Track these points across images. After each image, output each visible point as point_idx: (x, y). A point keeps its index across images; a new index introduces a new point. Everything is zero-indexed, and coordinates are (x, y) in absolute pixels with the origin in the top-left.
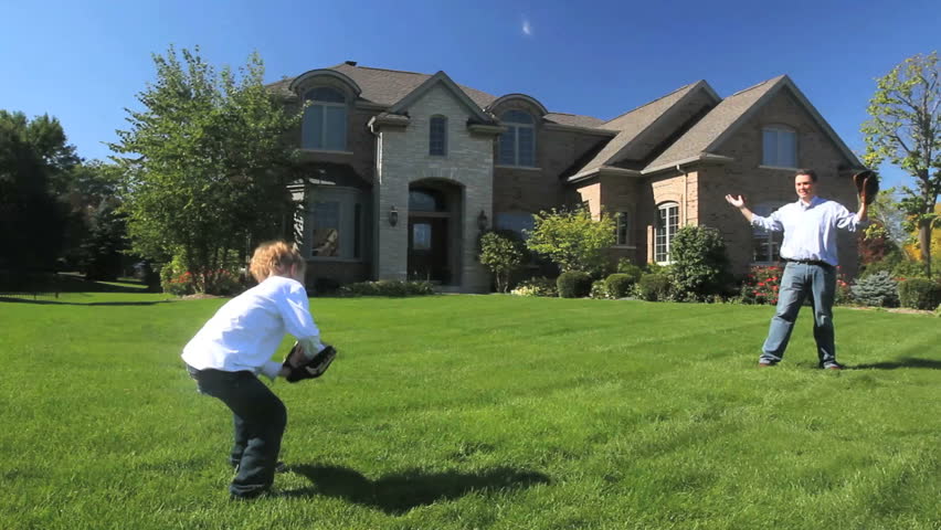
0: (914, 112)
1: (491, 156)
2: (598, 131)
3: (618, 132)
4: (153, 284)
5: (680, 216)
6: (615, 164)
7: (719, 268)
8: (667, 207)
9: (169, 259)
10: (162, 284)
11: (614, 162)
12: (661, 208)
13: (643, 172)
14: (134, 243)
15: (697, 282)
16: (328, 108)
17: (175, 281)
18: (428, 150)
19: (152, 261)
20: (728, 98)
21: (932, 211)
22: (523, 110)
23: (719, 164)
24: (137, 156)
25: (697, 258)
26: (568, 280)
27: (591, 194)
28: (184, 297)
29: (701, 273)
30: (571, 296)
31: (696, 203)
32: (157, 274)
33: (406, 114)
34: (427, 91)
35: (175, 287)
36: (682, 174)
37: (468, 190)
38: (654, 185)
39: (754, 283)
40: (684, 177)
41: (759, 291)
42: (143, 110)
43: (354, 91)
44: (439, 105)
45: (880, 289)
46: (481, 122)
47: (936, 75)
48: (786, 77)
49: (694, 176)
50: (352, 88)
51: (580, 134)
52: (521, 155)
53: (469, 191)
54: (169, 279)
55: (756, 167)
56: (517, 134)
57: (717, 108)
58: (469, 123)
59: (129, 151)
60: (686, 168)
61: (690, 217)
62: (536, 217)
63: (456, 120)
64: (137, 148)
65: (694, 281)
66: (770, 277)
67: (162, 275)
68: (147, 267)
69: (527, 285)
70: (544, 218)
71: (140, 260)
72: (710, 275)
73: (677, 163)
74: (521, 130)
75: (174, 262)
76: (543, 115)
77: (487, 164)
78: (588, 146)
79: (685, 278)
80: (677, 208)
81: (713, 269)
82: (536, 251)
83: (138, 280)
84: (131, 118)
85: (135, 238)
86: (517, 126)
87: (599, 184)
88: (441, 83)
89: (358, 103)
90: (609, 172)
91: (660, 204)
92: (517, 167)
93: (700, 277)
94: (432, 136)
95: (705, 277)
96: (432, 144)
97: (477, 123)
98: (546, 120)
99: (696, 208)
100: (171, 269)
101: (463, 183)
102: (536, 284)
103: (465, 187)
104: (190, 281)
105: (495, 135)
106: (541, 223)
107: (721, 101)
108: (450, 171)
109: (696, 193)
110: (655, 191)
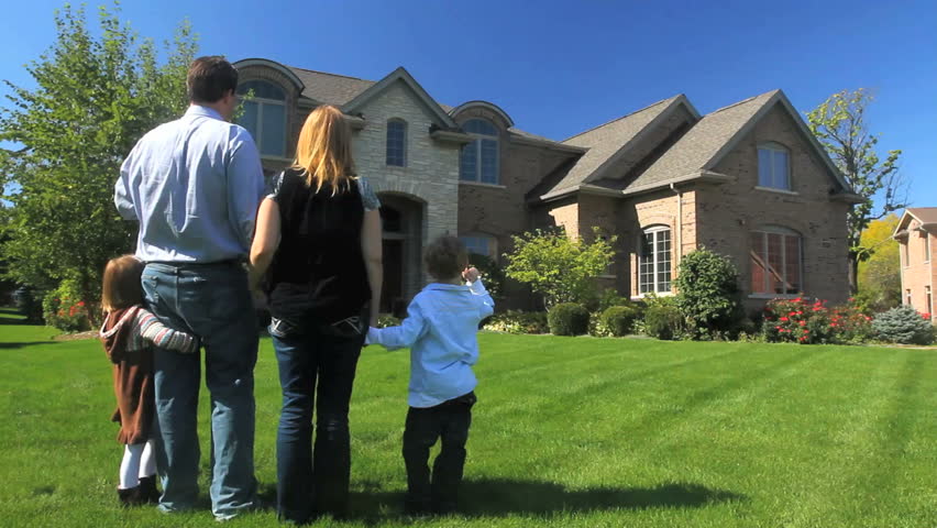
0: (841, 147)
1: (457, 169)
2: (566, 147)
3: (588, 149)
4: (33, 315)
5: (672, 241)
6: (595, 182)
7: (736, 301)
8: (654, 231)
9: (55, 284)
10: (45, 315)
11: (592, 180)
12: (646, 232)
13: (625, 192)
14: (12, 265)
15: (714, 316)
16: (265, 105)
17: (62, 314)
18: (384, 159)
19: (34, 288)
20: (710, 116)
21: (857, 244)
22: (487, 120)
23: (716, 183)
24: (19, 146)
25: (712, 288)
26: (563, 314)
27: (567, 216)
28: (76, 335)
29: (718, 306)
30: (566, 334)
31: (694, 226)
32: (40, 302)
33: (360, 115)
34: (384, 91)
35: (63, 321)
36: (675, 194)
37: (430, 207)
38: (637, 206)
39: (775, 318)
40: (678, 197)
41: (782, 327)
42: (34, 87)
43: (297, 88)
44: (398, 106)
45: (908, 324)
46: (446, 128)
47: (861, 111)
48: (780, 92)
49: (690, 196)
50: (295, 84)
51: (547, 149)
52: (484, 170)
53: (432, 209)
54: (56, 311)
55: (753, 188)
56: (479, 147)
57: (699, 124)
58: (433, 129)
59: (8, 139)
60: (682, 187)
61: (685, 242)
62: (517, 239)
63: (418, 126)
64: (20, 136)
65: (709, 316)
66: (793, 310)
67: (44, 305)
68: (26, 295)
69: (503, 319)
70: (527, 240)
71: (18, 287)
72: (728, 308)
73: (671, 182)
74: (484, 141)
75: (61, 289)
76: (509, 126)
77: (453, 178)
78: (557, 163)
79: (698, 312)
80: (668, 232)
81: (731, 302)
82: (515, 280)
83: (16, 310)
84: (15, 95)
85: (12, 259)
86: (479, 137)
87: (576, 205)
88: (402, 81)
89: (300, 100)
90: (589, 190)
91: (646, 228)
92: (478, 183)
93: (718, 311)
94: (389, 143)
95: (721, 311)
96: (389, 152)
97: (442, 131)
98: (510, 133)
99: (694, 232)
100: (58, 297)
101: (425, 198)
102: (514, 318)
103: (426, 203)
104: (86, 313)
105: (462, 145)
106: (522, 247)
107: (701, 118)
108: (410, 184)
109: (694, 215)
110: (639, 212)
